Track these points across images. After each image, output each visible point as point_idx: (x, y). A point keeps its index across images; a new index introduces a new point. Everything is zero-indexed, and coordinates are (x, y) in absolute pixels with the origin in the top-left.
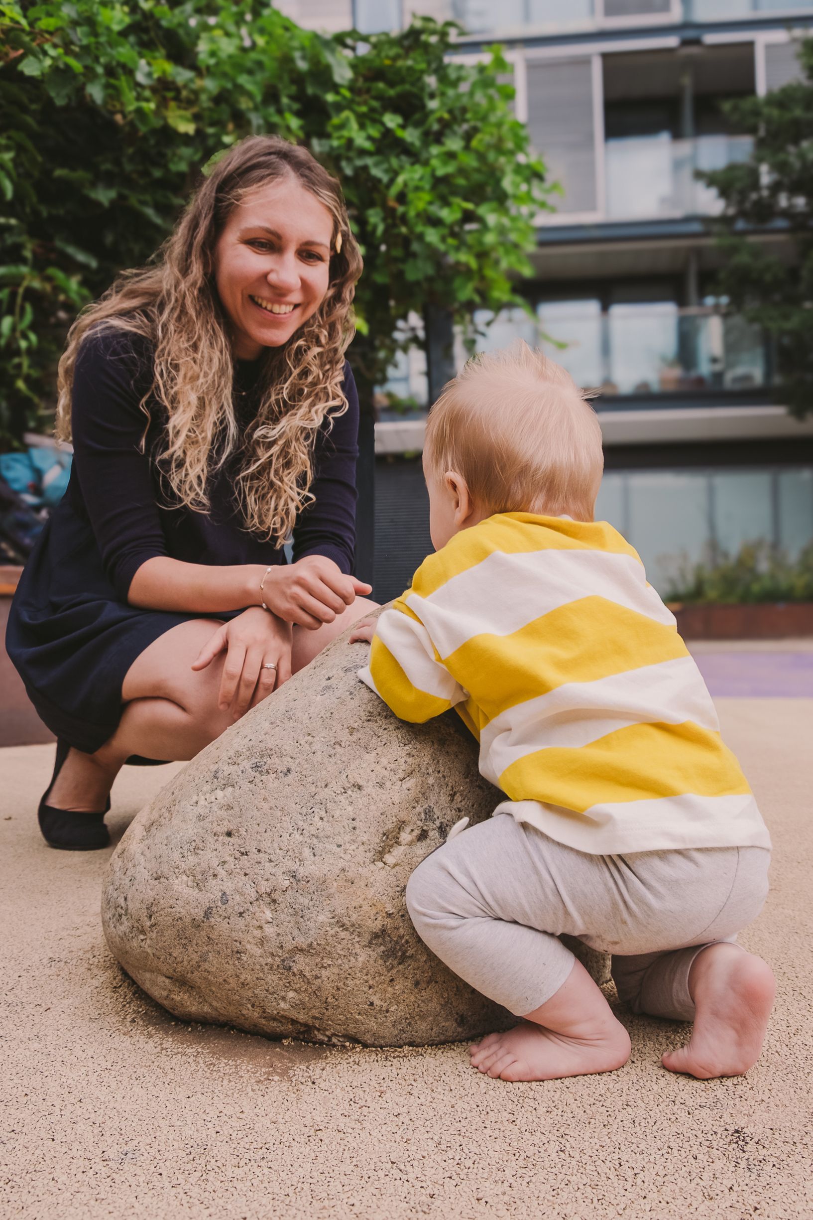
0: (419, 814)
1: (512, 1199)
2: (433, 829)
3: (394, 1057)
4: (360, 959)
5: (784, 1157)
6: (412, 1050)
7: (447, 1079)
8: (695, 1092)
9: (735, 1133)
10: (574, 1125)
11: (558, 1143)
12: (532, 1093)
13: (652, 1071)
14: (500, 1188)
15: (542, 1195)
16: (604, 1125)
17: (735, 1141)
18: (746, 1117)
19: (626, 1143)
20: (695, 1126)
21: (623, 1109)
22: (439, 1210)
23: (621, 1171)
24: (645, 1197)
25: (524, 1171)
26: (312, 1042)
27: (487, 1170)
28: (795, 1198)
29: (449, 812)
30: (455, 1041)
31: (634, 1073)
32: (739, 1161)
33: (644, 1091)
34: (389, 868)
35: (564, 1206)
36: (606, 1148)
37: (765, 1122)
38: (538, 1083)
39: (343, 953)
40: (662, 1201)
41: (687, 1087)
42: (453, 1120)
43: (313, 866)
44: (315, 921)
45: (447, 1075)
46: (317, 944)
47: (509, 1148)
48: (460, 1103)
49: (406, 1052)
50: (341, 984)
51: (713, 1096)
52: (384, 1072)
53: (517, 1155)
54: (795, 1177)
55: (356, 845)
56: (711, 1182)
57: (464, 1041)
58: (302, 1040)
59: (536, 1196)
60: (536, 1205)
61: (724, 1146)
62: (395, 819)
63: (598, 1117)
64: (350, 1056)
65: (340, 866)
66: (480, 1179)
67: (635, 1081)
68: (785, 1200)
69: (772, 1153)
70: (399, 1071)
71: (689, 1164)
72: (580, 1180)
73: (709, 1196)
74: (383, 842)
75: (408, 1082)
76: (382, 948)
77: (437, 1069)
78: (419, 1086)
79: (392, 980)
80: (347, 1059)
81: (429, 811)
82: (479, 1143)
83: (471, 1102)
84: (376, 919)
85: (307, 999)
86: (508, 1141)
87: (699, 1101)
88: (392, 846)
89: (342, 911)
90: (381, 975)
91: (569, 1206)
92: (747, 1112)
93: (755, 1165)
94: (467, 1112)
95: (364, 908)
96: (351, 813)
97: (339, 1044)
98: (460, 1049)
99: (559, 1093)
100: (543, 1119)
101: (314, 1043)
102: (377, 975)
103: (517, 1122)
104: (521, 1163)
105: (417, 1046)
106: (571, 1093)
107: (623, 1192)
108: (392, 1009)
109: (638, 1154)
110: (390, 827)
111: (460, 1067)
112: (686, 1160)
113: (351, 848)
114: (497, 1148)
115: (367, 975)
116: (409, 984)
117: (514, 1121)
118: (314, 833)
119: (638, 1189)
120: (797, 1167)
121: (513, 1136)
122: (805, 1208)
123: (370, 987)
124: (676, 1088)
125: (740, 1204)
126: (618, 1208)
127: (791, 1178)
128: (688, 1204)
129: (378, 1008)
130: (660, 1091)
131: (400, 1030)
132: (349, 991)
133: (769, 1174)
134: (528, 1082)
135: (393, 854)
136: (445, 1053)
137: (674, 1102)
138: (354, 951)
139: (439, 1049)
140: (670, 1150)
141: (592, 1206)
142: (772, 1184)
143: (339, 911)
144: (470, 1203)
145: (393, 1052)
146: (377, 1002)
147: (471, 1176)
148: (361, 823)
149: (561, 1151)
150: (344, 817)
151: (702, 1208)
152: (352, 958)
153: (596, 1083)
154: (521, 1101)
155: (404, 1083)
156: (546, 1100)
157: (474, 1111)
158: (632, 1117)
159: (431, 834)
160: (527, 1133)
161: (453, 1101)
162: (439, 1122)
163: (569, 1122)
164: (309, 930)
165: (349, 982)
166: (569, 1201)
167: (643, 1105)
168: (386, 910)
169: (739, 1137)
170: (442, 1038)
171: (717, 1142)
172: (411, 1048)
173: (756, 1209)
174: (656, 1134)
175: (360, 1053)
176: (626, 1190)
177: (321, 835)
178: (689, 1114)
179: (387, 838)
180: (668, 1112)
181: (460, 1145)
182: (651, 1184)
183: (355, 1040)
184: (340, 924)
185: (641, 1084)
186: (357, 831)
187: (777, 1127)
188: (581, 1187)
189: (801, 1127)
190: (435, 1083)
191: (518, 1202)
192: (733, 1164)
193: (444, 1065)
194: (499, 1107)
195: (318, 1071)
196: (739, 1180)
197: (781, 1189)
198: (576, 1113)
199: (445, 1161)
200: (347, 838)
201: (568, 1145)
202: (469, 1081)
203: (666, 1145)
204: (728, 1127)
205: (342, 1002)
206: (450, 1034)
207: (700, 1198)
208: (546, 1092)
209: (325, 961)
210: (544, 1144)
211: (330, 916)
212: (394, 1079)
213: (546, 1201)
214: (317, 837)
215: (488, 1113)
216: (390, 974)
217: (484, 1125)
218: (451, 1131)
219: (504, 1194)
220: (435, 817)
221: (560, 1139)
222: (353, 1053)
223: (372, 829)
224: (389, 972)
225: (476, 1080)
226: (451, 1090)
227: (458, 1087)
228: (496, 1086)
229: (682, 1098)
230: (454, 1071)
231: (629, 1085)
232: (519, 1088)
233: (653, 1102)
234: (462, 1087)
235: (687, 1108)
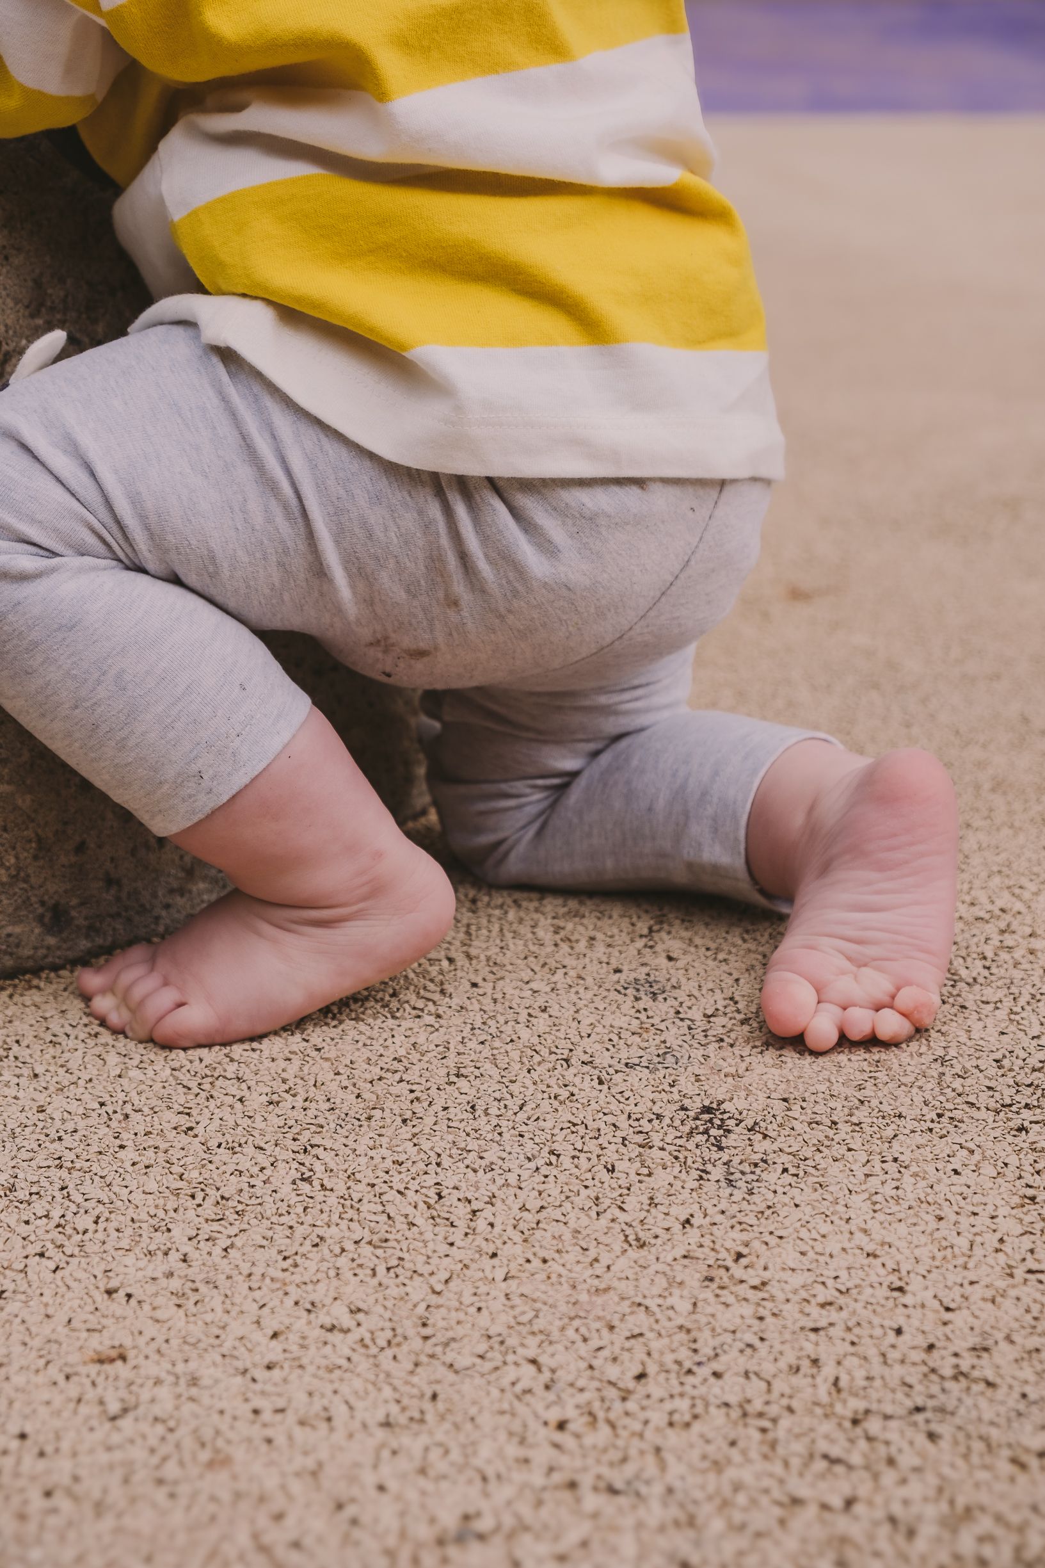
1: (190, 1284)
5: (808, 1152)
7: (24, 1054)
8: (615, 1038)
9: (702, 1112)
10: (333, 1125)
11: (295, 1165)
12: (231, 1069)
13: (518, 1001)
14: (159, 1266)
15: (258, 1271)
16: (404, 1121)
17: (701, 1129)
18: (730, 1079)
19: (454, 1151)
20: (614, 1107)
21: (450, 1083)
22: (18, 1320)
23: (441, 1209)
24: (494, 1255)
25: (215, 1226)
27: (129, 1231)
28: (825, 1228)
30: (42, 969)
31: (477, 1007)
32: (709, 1167)
33: (497, 1043)
35: (310, 1287)
36: (409, 1164)
37: (772, 1087)
38: (247, 1046)
40: (531, 1258)
41: (598, 1030)
42: (43, 1137)
45: (24, 1043)
47: (180, 1184)
48: (59, 1101)
51: (657, 1042)
53: (200, 1196)
54: (830, 1189)
56: (644, 1214)
57: (63, 967)
59: (246, 1272)
60: (245, 1291)
61: (679, 1142)
63: (389, 1104)
66: (112, 1252)
67: (478, 1024)
68: (804, 1233)
69: (781, 1146)
71: (596, 1182)
72: (347, 1234)
73: (638, 1239)
82: (108, 1179)
83: (86, 1097)
86: (176, 1169)
87: (624, 1055)
91: (321, 1287)
92: (732, 1070)
93: (743, 1173)
94: (77, 1119)
98: (54, 986)
99: (297, 1061)
100: (258, 1119)
103: (199, 1130)
104: (209, 1210)
106: (327, 1059)
107: (444, 1248)
109: (481, 1172)
111: (55, 1025)
112: (589, 1176)
114: (152, 1186)
117: (191, 1129)
119: (479, 1241)
120: (835, 1169)
121: (190, 1160)
122: (847, 1245)
124: (573, 1034)
125: (706, 1250)
126: (433, 1280)
127: (820, 1191)
128: (589, 1260)
130: (535, 1040)
133: (772, 1188)
134: (224, 1044)
136: (16, 998)
137: (566, 1060)
140: (553, 1159)
141: (375, 1281)
142: (779, 1206)
144: (89, 1301)
147: (90, 1248)
149: (303, 1180)
151: (621, 1265)
153: (385, 1035)
154: (207, 1087)
156: (265, 1079)
157: (94, 1114)
158: (470, 1098)
160: (221, 1150)
161: (42, 1099)
162: (8, 1145)
163: (321, 1120)
166: (320, 1276)
167: (495, 1072)
169: (711, 1121)
170: (9, 962)
171: (661, 1135)
173: (739, 1256)
174: (524, 1128)
176: (452, 1244)
178: (601, 1082)
180: (552, 1082)
181: (62, 1189)
182: (510, 1229)
185: (493, 1030)
187: (796, 1094)
188: (349, 1246)
189: (850, 1092)
191: (203, 1289)
192: (695, 1174)
193: (16, 1023)
194: (154, 1102)
196: (705, 1204)
197: (797, 1214)
198: (338, 1101)
199: (27, 1222)
201: (318, 1167)
202: (79, 1053)
203: (547, 1149)
204: (687, 1102)
206: (27, 952)
207: (618, 1245)
208: (267, 1063)
210: (262, 1169)
213: (268, 1280)
215: (127, 1116)
217: (118, 1142)
218: (40, 1160)
219: (170, 1275)
221: (301, 1157)
225: (97, 1051)
226: (36, 1076)
227: (52, 1068)
228: (145, 1058)
229: (585, 1052)
230: (42, 1035)
231: (464, 1034)
232: (201, 1060)
233: (519, 1065)
234: (62, 1066)
235: (597, 1072)
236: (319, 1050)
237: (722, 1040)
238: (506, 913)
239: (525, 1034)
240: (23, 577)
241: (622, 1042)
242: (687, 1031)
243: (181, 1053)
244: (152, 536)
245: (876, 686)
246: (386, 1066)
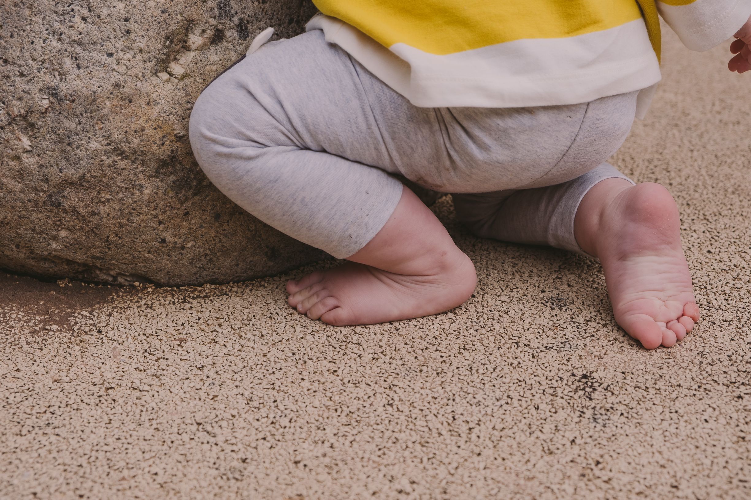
0: (212, 9)
1: (334, 461)
2: (231, 28)
3: (194, 298)
4: (146, 191)
5: (633, 404)
6: (215, 289)
7: (257, 323)
8: (541, 331)
9: (582, 378)
10: (403, 374)
11: (385, 396)
12: (356, 337)
13: (494, 307)
14: (319, 450)
15: (367, 456)
16: (438, 374)
17: (582, 387)
18: (596, 359)
19: (462, 393)
20: (539, 372)
21: (460, 353)
22: (253, 476)
23: (454, 427)
24: (479, 454)
25: (347, 428)
26: (93, 282)
27: (305, 429)
28: (640, 450)
29: (250, 5)
30: (266, 276)
31: (474, 309)
32: (585, 410)
33: (484, 332)
34: (176, 81)
35: (391, 467)
36: (439, 399)
37: (617, 365)
39: (125, 186)
40: (497, 457)
41: (533, 326)
42: (265, 372)
43: (78, 82)
44: (86, 149)
45: (257, 318)
46: (92, 176)
47: (330, 403)
48: (273, 351)
49: (207, 291)
50: (124, 221)
51: (561, 335)
52: (182, 317)
53: (339, 410)
54: (644, 426)
55: (132, 53)
56: (552, 435)
57: (276, 276)
58: (82, 281)
59: (361, 456)
60: (360, 467)
61: (571, 394)
62: (180, 18)
63: (430, 364)
64: (141, 298)
65: (113, 80)
66: (298, 440)
67: (475, 320)
68: (630, 452)
69: (621, 400)
70: (200, 315)
71: (530, 415)
72: (409, 438)
73: (549, 449)
74: (167, 47)
75: (212, 328)
76: (173, 177)
77: (246, 311)
78: (225, 332)
79: (187, 214)
80: (137, 302)
81: (225, 5)
82: (296, 398)
83: (286, 350)
84: (163, 144)
85: (84, 238)
86: (329, 394)
87: (545, 342)
88: (178, 52)
89: (120, 136)
90: (172, 208)
91: (396, 467)
92: (598, 354)
93: (601, 414)
94: (282, 362)
95: (147, 131)
96: (123, 12)
97: (127, 283)
98: (272, 286)
99: (387, 336)
100: (368, 368)
101: (97, 284)
102: (167, 209)
103: (340, 372)
104: (344, 420)
105: (221, 284)
106: (401, 336)
107: (455, 449)
108: (189, 245)
109: (474, 406)
110: (174, 28)
111: (272, 308)
112: (526, 411)
113: (125, 57)
114: (317, 403)
115: (155, 209)
116: (207, 217)
117: (335, 371)
118: (76, 38)
119: (473, 446)
120: (647, 415)
121: (334, 389)
122: (651, 460)
123: (160, 223)
124: (520, 326)
125: (582, 458)
126: (450, 467)
127: (639, 427)
128: (525, 460)
129: (171, 245)
130: (502, 330)
131: (200, 267)
132: (135, 228)
133: (616, 424)
135: (181, 62)
136: (254, 292)
137: (517, 343)
138: (137, 183)
139: (247, 286)
140: (509, 400)
141: (421, 466)
142: (618, 435)
143: (116, 136)
144: (287, 467)
145: (192, 292)
146: (170, 239)
147: (288, 437)
148: (136, 25)
149: (388, 404)
150: (114, 17)
151: (541, 464)
152: (136, 191)
153: (429, 323)
154: (343, 347)
155: (206, 329)
156: (371, 345)
157: (290, 360)
158: (470, 362)
159: (228, 34)
160: (350, 385)
161: (265, 349)
162: (249, 375)
163: (398, 371)
164: (79, 159)
165: (134, 218)
166: (396, 461)
167: (482, 348)
168: (175, 132)
169: (586, 383)
170: (250, 273)
171: (562, 390)
172: (213, 286)
173: (598, 463)
174: (495, 382)
175: (152, 294)
176: (459, 447)
177: (86, 40)
178: (533, 357)
179: (172, 42)
180: (510, 355)
181: (275, 401)
182: (487, 439)
183: (146, 279)
184: (119, 152)
185: (481, 323)
186: (132, 36)
187: (629, 370)
188: (410, 445)
189: (655, 370)
190: (244, 328)
191: (341, 464)
192: (578, 413)
193: (254, 306)
194: (318, 355)
195: (104, 318)
196: (583, 432)
197: (627, 440)
198: (406, 360)
199: (258, 420)
200: (120, 44)
201: (396, 398)
202: (283, 324)
203: (506, 395)
204: (575, 371)
205: (127, 240)
206: (259, 269)
207: (539, 453)
208: (373, 336)
209: (103, 195)
210: (369, 397)
211: (104, 142)
212: (195, 325)
213: (371, 462)
214: (80, 44)
215: (305, 362)
216: (184, 207)
217: (301, 377)
218: (264, 385)
219: (324, 455)
220: (233, 12)
221: (387, 391)
222: (144, 294)
223: (151, 33)
224: (182, 204)
225: (292, 323)
226: (262, 336)
227: (270, 332)
228: (314, 329)
229: (526, 339)
230: (266, 313)
231: (468, 325)
232: (341, 332)
233: (494, 345)
234: (275, 331)
235: (531, 351)
236: (397, 330)
237: (593, 336)
238: (490, 253)
239: (497, 326)
240: (250, 159)
241: (544, 334)
242: (576, 330)
243: (332, 328)
244: (312, 135)
245: (676, 125)
246: (429, 341)
